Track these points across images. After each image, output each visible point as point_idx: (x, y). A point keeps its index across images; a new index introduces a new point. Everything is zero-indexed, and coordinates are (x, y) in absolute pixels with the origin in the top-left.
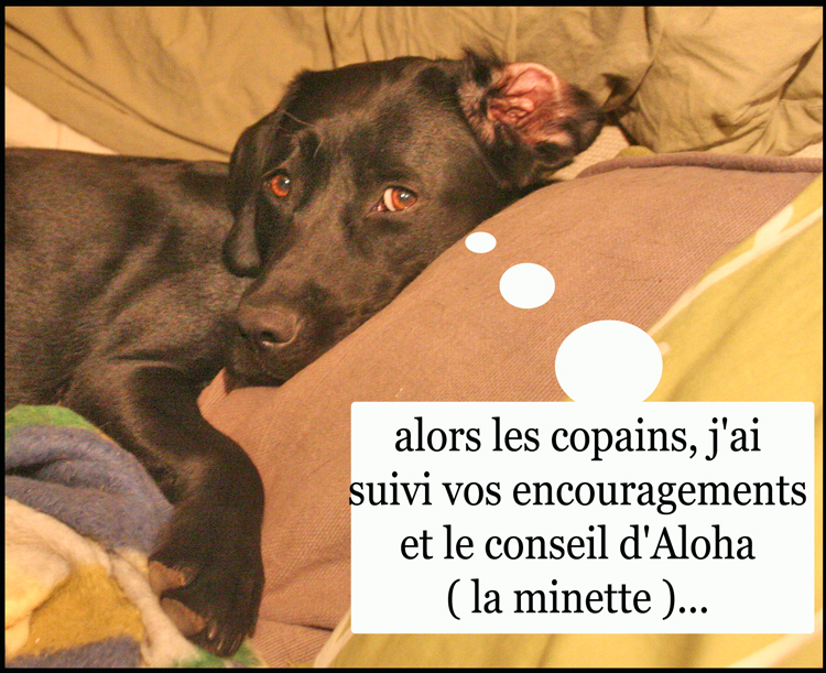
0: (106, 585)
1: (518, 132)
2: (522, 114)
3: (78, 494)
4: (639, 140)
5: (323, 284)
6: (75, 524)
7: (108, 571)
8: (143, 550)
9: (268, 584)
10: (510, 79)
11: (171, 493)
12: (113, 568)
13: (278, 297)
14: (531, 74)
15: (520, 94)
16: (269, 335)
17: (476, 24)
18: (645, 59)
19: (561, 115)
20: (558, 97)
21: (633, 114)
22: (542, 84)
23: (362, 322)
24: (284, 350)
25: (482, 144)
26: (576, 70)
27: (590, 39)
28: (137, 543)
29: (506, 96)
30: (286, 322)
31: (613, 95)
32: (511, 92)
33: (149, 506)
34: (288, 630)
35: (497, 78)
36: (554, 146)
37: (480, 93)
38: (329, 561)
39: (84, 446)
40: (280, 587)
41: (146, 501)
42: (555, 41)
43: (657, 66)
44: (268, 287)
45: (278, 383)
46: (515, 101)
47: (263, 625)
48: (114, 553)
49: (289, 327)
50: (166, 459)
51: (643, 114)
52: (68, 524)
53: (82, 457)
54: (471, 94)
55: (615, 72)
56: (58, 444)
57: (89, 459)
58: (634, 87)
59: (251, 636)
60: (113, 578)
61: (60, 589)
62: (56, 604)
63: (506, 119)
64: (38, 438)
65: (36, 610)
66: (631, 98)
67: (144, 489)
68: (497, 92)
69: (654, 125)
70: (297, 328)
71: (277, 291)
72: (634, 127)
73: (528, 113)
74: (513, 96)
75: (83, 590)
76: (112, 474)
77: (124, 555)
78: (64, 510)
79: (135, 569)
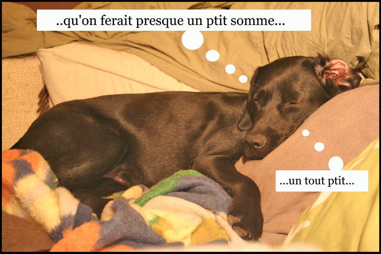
0: (214, 223)
1: (334, 81)
2: (335, 75)
3: (203, 196)
4: (369, 76)
5: (272, 127)
6: (203, 205)
7: (215, 219)
8: (225, 212)
9: (264, 221)
10: (332, 65)
11: (231, 194)
12: (216, 218)
13: (258, 132)
14: (339, 63)
15: (335, 70)
16: (257, 144)
17: (314, 43)
18: (370, 51)
19: (348, 77)
20: (347, 71)
21: (366, 69)
22: (343, 67)
23: (286, 138)
24: (261, 149)
25: (322, 85)
26: (347, 55)
27: (351, 45)
28: (223, 210)
29: (330, 70)
30: (262, 140)
31: (359, 63)
32: (332, 69)
33: (225, 199)
34: (272, 235)
35: (328, 64)
36: (344, 86)
37: (322, 69)
38: (283, 212)
39: (203, 181)
40: (268, 222)
41: (224, 197)
42: (340, 47)
43: (374, 52)
44: (255, 129)
45: (261, 159)
46: (333, 72)
47: (264, 234)
48: (216, 213)
49: (263, 141)
50: (228, 184)
51: (370, 68)
52: (201, 206)
53: (202, 185)
54: (319, 69)
55: (360, 55)
56: (195, 181)
57: (205, 185)
58: (366, 60)
59: (260, 237)
60: (217, 221)
61: (200, 226)
62: (199, 230)
63: (329, 77)
64: (189, 180)
65: (193, 233)
66: (365, 64)
67: (223, 193)
68: (328, 68)
69: (374, 71)
70: (265, 142)
71: (258, 131)
72: (367, 72)
73: (337, 75)
74: (332, 70)
75: (207, 226)
76: (212, 190)
77: (219, 214)
78: (199, 201)
79: (223, 218)
